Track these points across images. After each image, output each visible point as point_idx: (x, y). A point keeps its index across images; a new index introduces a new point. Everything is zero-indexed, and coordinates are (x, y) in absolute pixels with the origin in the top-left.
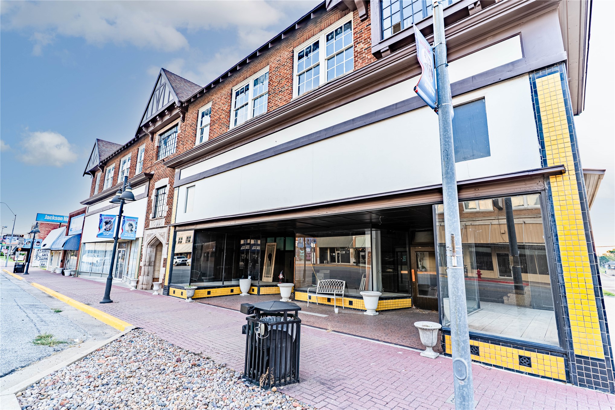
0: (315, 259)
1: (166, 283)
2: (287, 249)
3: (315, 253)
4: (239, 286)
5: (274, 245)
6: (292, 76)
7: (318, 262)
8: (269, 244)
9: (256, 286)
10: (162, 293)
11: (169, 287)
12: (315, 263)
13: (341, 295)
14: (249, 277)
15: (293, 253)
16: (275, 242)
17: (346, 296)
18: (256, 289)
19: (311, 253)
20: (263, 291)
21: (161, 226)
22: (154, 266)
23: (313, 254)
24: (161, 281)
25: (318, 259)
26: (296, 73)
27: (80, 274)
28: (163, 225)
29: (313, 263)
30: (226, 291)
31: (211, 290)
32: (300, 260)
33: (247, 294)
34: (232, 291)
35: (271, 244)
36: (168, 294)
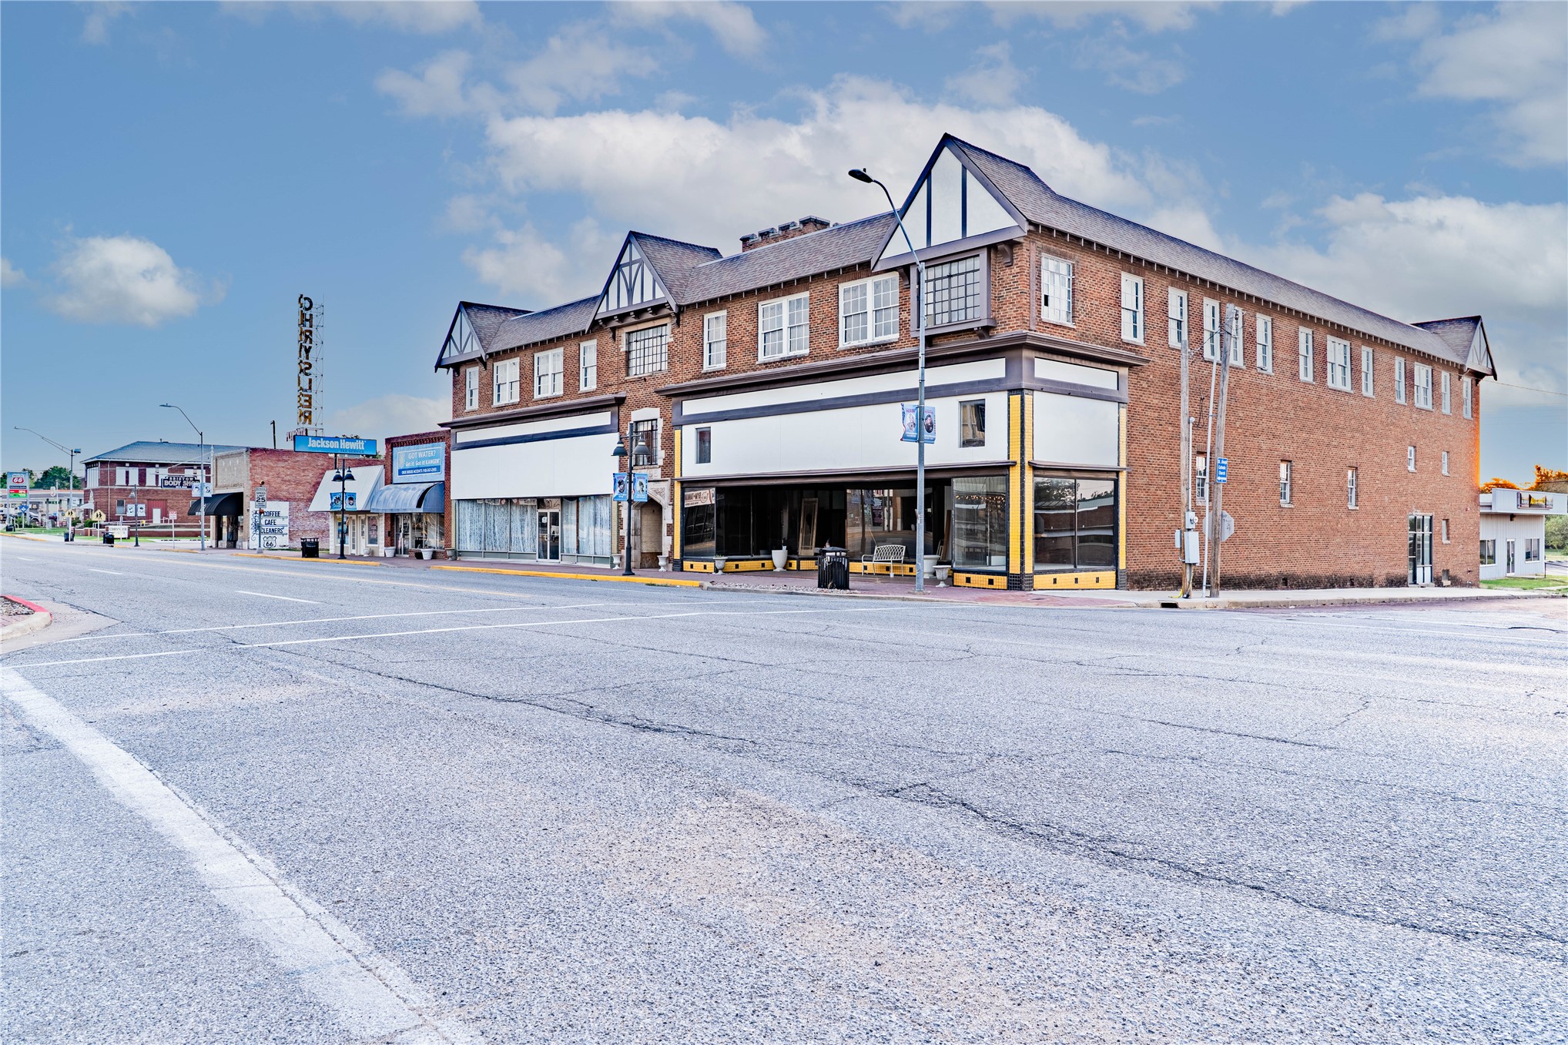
0: (891, 521)
1: (677, 555)
2: (835, 507)
3: (891, 509)
4: (771, 559)
5: (815, 502)
6: (838, 318)
7: (899, 528)
8: (806, 500)
9: (794, 559)
10: (671, 569)
11: (682, 560)
12: (891, 529)
13: (900, 562)
14: (784, 548)
15: (843, 514)
16: (816, 497)
17: (905, 563)
18: (794, 563)
19: (883, 510)
20: (804, 564)
21: (654, 479)
22: (641, 535)
23: (888, 511)
24: (666, 554)
25: (899, 521)
26: (841, 314)
27: (460, 555)
28: (659, 478)
29: (886, 529)
30: (755, 565)
31: (740, 563)
32: (854, 525)
33: (782, 569)
34: (763, 565)
35: (811, 500)
36: (682, 570)
